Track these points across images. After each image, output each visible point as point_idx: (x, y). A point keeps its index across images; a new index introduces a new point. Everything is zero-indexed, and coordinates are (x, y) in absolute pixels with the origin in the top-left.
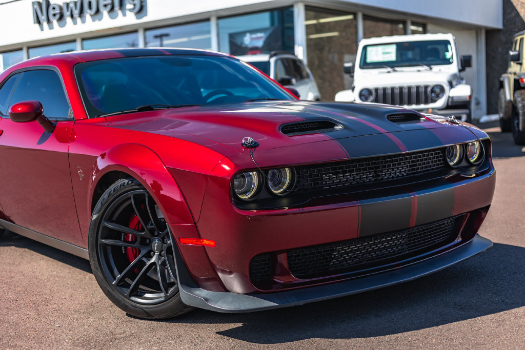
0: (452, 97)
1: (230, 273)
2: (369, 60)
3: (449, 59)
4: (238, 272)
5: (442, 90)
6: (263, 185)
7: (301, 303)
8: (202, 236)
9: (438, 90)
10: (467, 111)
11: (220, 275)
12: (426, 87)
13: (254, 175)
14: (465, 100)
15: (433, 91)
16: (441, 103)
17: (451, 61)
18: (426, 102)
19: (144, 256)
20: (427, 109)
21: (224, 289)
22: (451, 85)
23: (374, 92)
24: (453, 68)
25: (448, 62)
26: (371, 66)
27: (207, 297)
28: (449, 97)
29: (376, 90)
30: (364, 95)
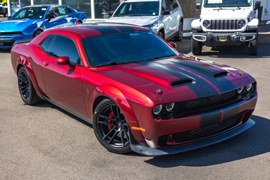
0: (249, 26)
1: (150, 140)
2: (209, 3)
3: (250, 3)
4: (153, 140)
5: (244, 22)
6: (164, 108)
7: (177, 152)
8: (140, 126)
9: (242, 23)
10: (256, 34)
11: (146, 140)
12: (236, 21)
13: (161, 106)
14: (255, 28)
15: (239, 23)
16: (243, 29)
17: (250, 4)
18: (236, 29)
19: (115, 128)
20: (236, 32)
21: (148, 146)
22: (249, 20)
23: (210, 22)
24: (251, 8)
25: (249, 5)
26: (210, 6)
27: (141, 149)
28: (247, 26)
29: (212, 21)
30: (205, 23)
